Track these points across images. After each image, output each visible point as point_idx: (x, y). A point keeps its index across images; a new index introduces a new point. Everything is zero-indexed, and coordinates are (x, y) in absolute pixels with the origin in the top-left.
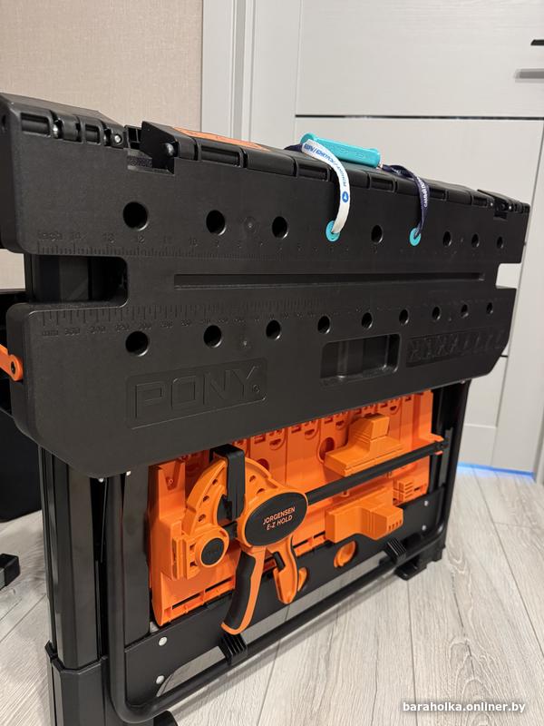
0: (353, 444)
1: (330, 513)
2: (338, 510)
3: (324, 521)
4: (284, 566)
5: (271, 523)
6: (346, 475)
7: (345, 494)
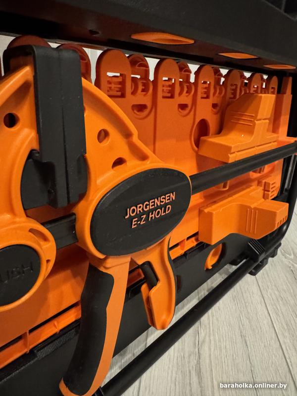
0: (231, 130)
1: (206, 211)
2: (214, 207)
3: (197, 220)
4: (158, 280)
5: (139, 216)
6: (231, 161)
7: (224, 187)
